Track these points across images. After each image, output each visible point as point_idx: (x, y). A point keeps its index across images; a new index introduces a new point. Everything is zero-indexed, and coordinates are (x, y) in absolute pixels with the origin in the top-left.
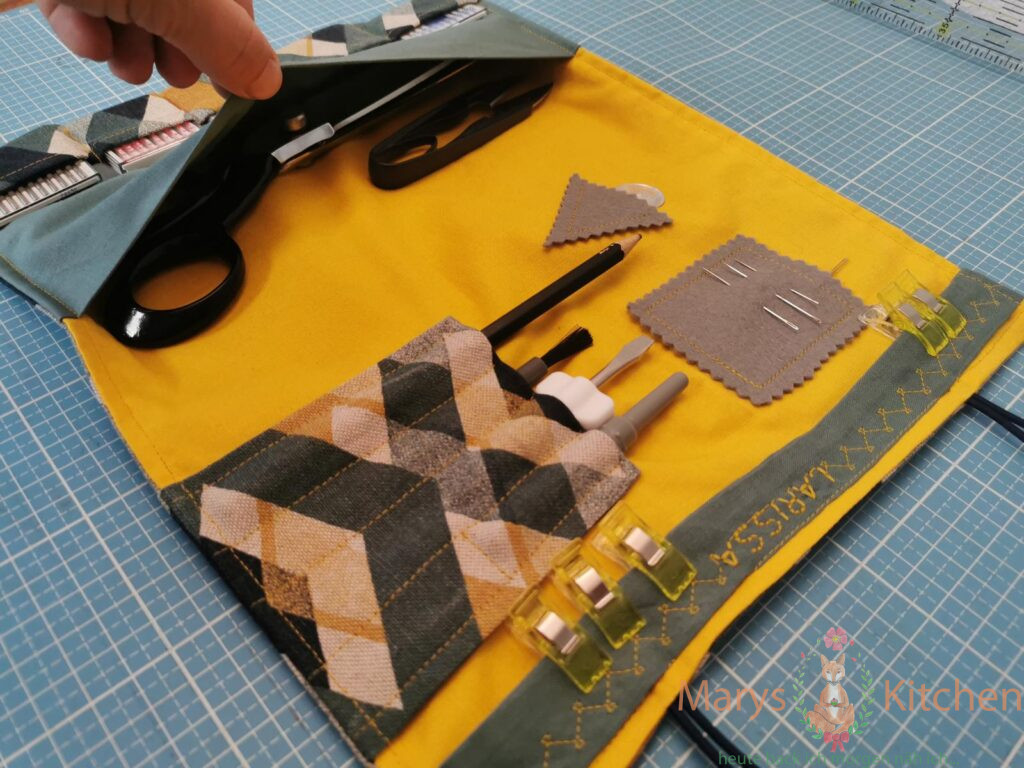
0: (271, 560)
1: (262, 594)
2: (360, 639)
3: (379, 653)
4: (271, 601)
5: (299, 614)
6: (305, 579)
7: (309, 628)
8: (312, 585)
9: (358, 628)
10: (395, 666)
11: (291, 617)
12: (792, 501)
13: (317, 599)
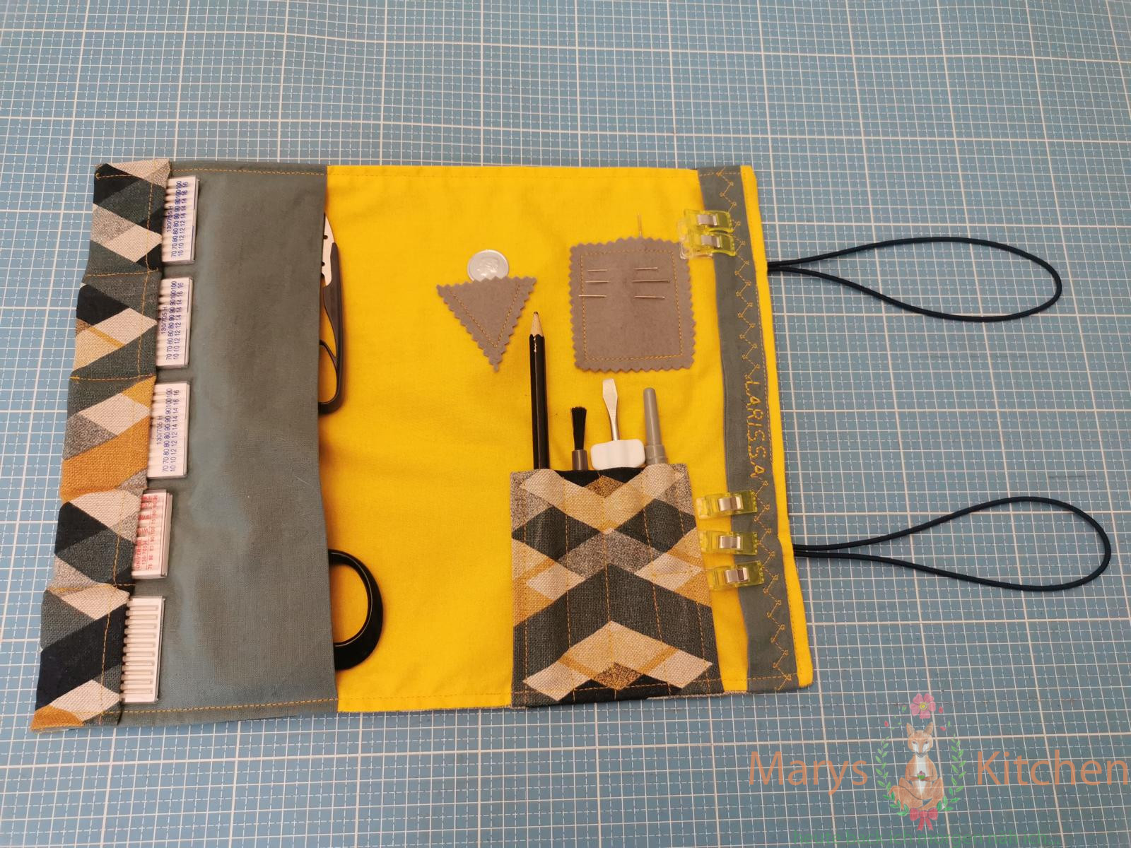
0: (594, 675)
1: (612, 690)
2: (668, 660)
3: (681, 655)
4: (617, 688)
5: (635, 679)
6: (616, 664)
7: (645, 679)
8: (622, 663)
9: (661, 658)
10: (692, 654)
11: (633, 684)
12: (754, 412)
13: (632, 666)
